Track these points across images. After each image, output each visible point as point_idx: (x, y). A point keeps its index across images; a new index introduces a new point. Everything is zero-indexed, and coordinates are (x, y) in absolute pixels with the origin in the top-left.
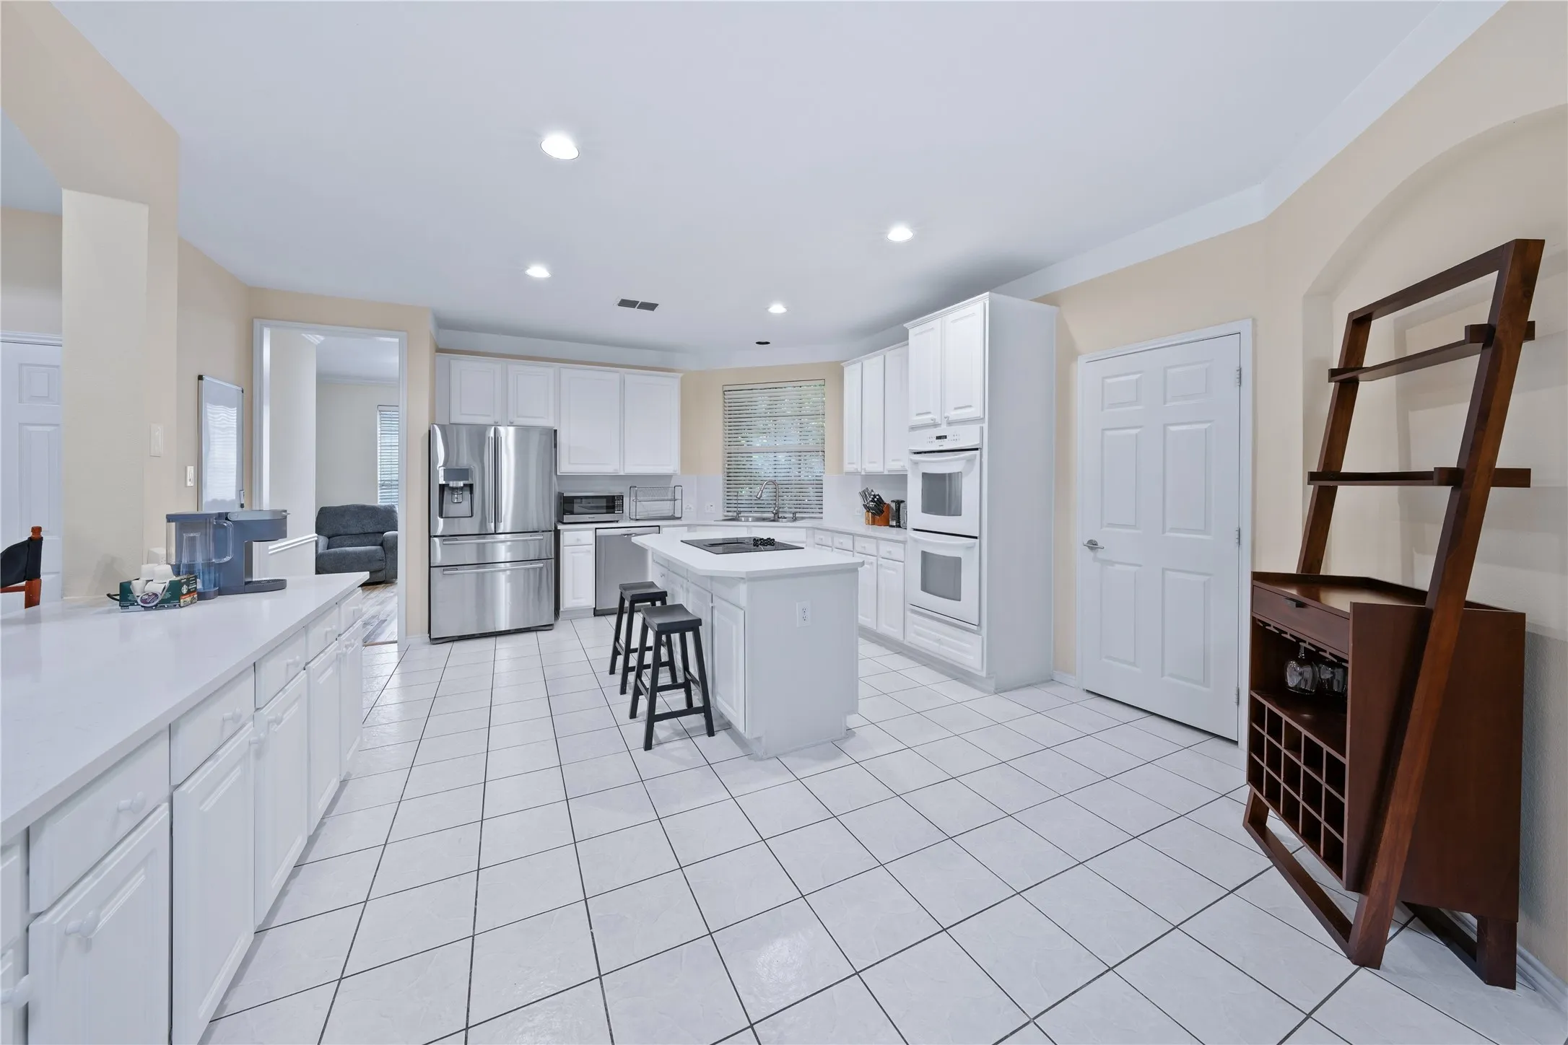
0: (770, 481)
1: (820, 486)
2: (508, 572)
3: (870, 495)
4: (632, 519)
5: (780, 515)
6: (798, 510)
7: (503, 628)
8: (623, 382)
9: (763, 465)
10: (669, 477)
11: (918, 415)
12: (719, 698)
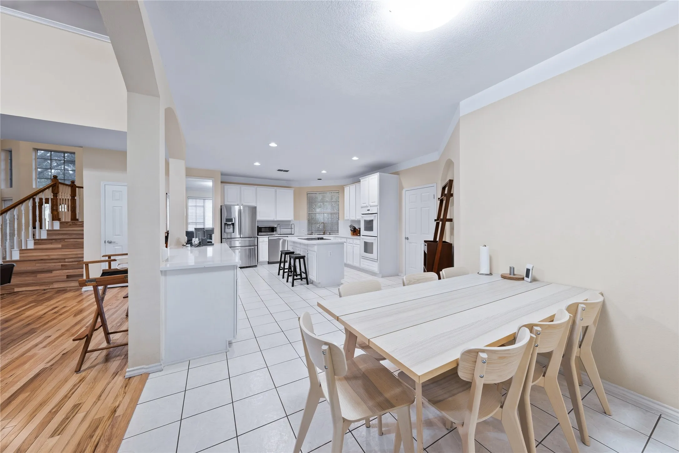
0: (323, 222)
1: (338, 223)
3: (352, 226)
4: (279, 234)
5: (325, 234)
6: (331, 232)
8: (276, 191)
9: (320, 218)
10: (290, 221)
11: (363, 204)
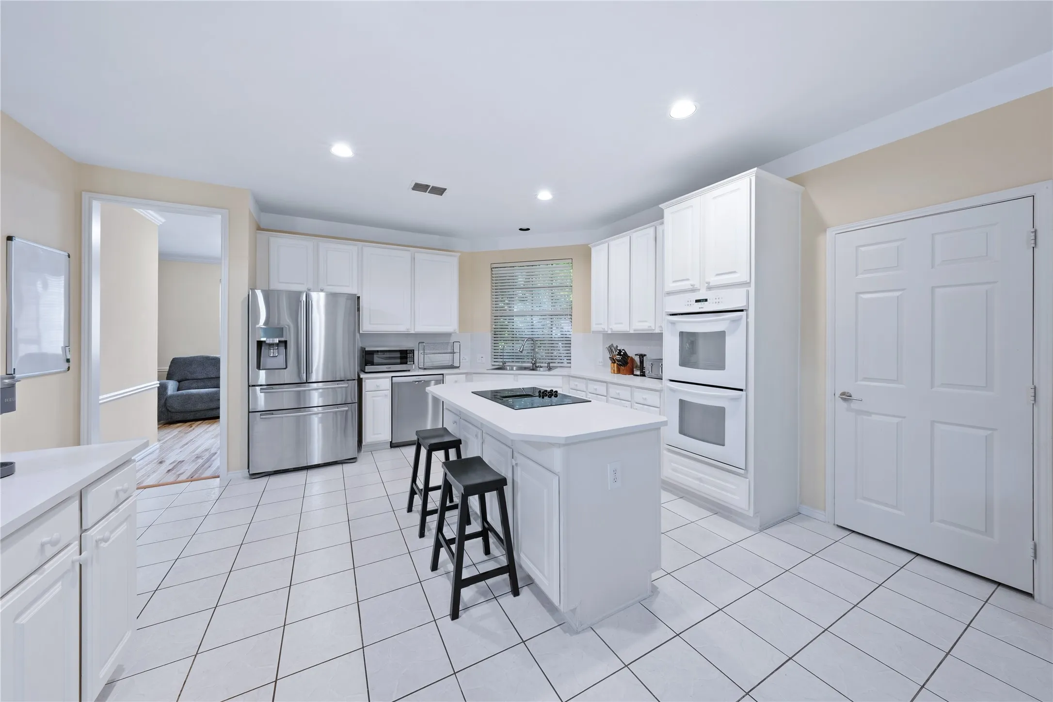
0: (529, 338)
1: (569, 342)
2: (320, 415)
4: (420, 368)
5: (537, 365)
6: (552, 361)
7: (316, 463)
8: (413, 259)
10: (449, 335)
11: (674, 282)
12: (522, 555)
